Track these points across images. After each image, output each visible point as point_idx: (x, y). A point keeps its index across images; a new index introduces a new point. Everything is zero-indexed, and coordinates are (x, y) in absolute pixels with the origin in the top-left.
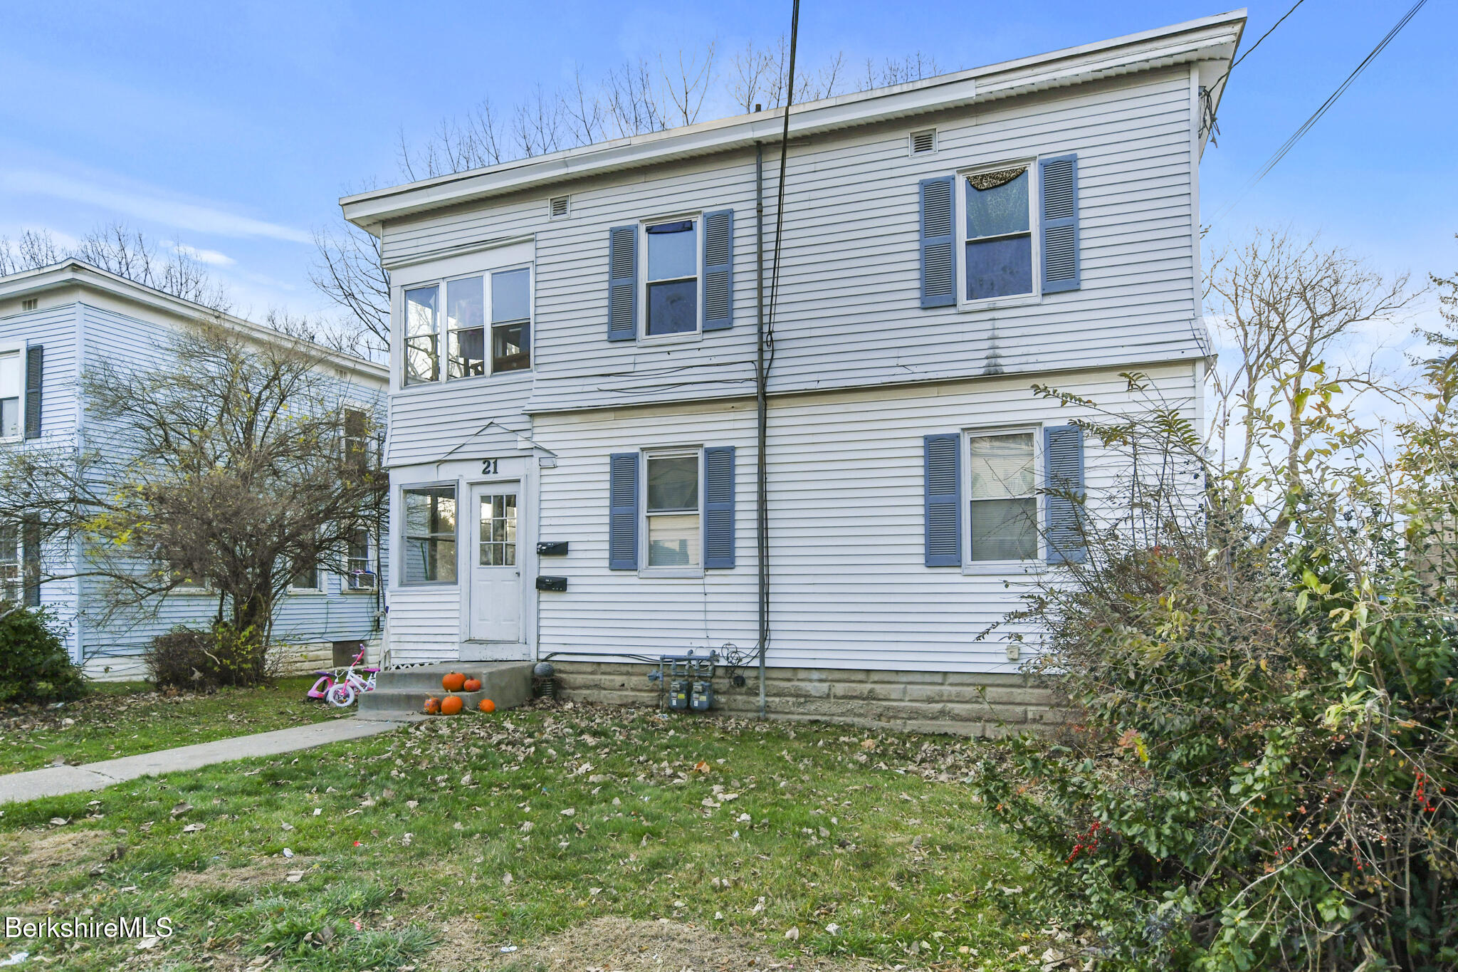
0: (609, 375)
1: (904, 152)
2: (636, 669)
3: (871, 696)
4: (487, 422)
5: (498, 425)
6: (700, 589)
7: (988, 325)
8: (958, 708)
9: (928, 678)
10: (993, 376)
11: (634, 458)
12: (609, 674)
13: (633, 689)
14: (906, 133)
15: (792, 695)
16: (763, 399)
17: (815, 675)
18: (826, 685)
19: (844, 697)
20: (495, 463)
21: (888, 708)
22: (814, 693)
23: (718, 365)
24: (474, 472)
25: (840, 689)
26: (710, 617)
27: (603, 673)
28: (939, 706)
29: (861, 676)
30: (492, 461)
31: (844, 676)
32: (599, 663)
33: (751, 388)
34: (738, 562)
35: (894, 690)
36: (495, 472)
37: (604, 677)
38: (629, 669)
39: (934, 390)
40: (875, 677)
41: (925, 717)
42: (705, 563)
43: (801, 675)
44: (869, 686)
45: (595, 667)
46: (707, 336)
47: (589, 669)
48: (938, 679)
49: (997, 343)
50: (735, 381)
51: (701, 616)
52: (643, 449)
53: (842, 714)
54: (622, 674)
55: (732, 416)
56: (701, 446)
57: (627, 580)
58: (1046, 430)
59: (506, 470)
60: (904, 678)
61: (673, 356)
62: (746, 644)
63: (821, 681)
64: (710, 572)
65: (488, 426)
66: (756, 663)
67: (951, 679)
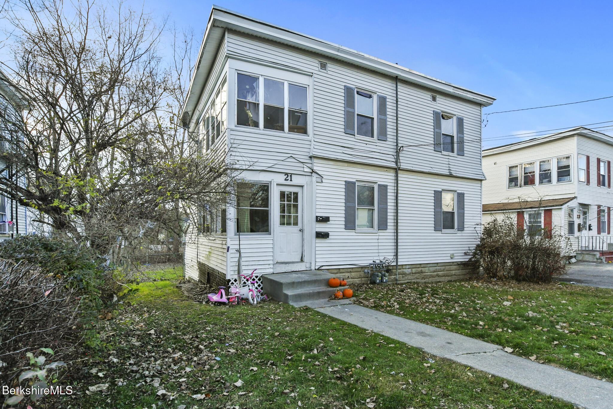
0: (345, 147)
1: (430, 99)
2: (354, 270)
3: (422, 272)
4: (289, 155)
5: (294, 158)
6: (377, 237)
7: (447, 160)
8: (440, 273)
9: (434, 265)
10: (451, 176)
11: (354, 183)
12: (343, 273)
13: (352, 278)
14: (430, 94)
15: (401, 274)
16: (397, 170)
17: (408, 267)
18: (410, 270)
19: (415, 273)
20: (291, 176)
21: (425, 275)
22: (407, 273)
23: (383, 153)
24: (281, 179)
25: (414, 270)
26: (380, 248)
27: (341, 273)
28: (436, 273)
29: (419, 266)
30: (289, 175)
31: (415, 266)
32: (339, 269)
33: (393, 165)
34: (388, 227)
35: (426, 270)
36: (291, 180)
37: (341, 274)
38: (351, 270)
39: (436, 177)
40: (422, 266)
41: (433, 277)
42: (379, 228)
43: (404, 267)
44: (421, 269)
45: (338, 270)
46: (379, 141)
47: (336, 271)
48: (436, 265)
49: (450, 166)
50: (389, 161)
51: (377, 248)
52: (357, 181)
53: (414, 279)
54: (348, 272)
55: (386, 173)
56: (376, 183)
57: (351, 233)
58: (458, 193)
59: (296, 180)
60: (429, 266)
61: (367, 146)
62: (390, 257)
63: (409, 268)
64: (380, 231)
65: (289, 157)
66: (394, 264)
67: (439, 265)
